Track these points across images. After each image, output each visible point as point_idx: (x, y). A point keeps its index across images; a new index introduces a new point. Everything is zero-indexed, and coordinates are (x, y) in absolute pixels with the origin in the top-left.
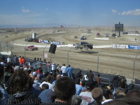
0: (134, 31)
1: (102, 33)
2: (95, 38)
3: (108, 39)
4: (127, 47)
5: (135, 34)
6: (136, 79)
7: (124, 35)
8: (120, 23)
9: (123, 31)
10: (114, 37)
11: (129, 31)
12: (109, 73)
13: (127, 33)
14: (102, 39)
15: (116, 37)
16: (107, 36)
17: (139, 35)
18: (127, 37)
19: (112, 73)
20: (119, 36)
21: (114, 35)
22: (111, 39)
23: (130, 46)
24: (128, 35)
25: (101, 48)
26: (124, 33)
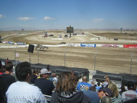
0: (81, 33)
1: (56, 35)
2: (52, 39)
3: (62, 39)
4: (80, 45)
5: (82, 35)
6: (97, 70)
7: (74, 36)
8: (70, 26)
9: (73, 33)
10: (67, 38)
11: (77, 33)
12: (72, 67)
13: (76, 34)
14: (57, 39)
15: (68, 37)
16: (61, 37)
17: (85, 36)
18: (76, 37)
19: (75, 66)
20: (70, 37)
21: (66, 36)
22: (64, 39)
23: (82, 44)
24: (77, 35)
25: (59, 47)
26: (74, 35)
